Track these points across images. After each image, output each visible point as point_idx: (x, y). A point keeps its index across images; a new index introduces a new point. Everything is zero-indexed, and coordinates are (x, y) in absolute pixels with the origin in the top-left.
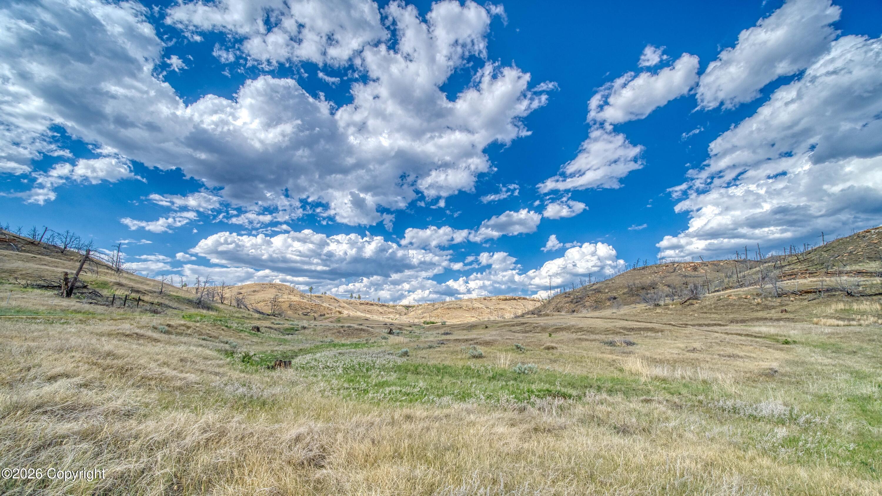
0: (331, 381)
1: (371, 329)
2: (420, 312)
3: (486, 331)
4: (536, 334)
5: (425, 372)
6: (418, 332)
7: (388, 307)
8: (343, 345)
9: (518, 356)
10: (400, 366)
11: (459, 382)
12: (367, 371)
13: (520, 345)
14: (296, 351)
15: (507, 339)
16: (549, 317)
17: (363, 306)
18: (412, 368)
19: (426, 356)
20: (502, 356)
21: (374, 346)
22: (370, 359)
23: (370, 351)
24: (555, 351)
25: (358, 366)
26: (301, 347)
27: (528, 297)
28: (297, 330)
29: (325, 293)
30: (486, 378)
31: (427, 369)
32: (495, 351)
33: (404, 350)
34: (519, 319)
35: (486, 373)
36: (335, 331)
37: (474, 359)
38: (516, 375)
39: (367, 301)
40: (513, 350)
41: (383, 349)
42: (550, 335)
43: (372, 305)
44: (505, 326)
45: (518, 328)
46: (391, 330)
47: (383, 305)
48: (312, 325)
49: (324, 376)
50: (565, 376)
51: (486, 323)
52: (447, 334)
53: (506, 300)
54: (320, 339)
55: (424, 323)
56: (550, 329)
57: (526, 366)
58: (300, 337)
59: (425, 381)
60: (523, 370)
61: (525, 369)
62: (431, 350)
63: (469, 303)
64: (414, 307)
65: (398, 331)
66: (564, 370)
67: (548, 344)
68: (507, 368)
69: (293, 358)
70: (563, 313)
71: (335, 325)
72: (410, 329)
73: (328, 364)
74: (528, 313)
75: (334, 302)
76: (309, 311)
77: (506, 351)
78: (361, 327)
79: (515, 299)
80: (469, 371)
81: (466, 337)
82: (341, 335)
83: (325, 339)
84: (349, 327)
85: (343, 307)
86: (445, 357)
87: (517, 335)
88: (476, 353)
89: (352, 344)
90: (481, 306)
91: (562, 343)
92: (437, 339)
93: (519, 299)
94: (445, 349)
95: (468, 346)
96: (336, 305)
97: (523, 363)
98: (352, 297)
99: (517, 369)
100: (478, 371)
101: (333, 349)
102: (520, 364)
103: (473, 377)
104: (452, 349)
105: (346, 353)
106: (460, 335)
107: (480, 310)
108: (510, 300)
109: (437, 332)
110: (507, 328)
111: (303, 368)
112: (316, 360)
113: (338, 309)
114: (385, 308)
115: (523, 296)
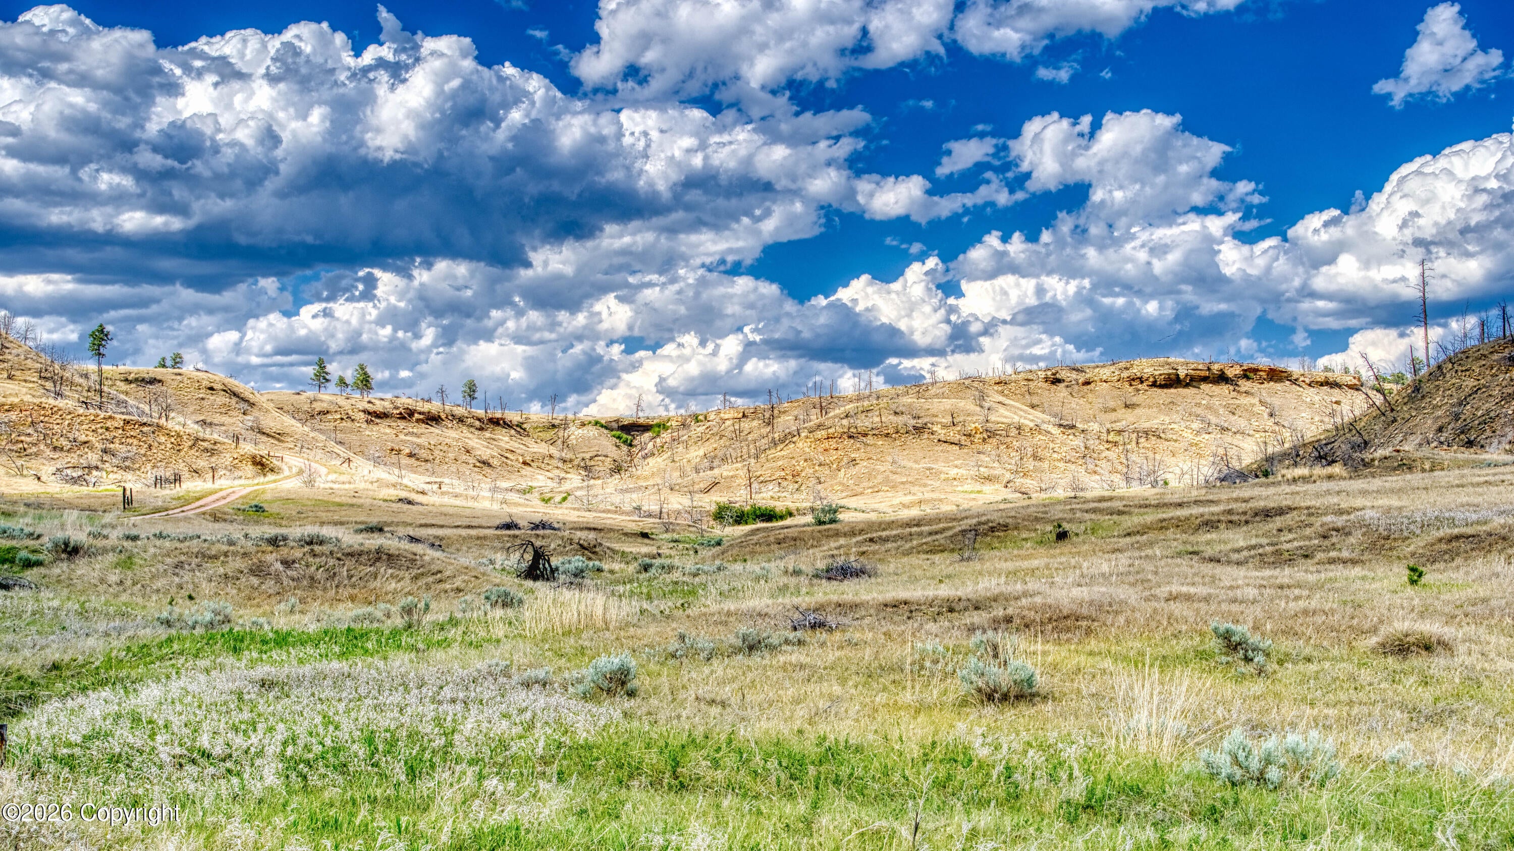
0: (216, 827)
1: (431, 553)
2: (696, 453)
3: (1062, 554)
4: (1338, 571)
5: (719, 775)
6: (690, 564)
7: (520, 429)
8: (282, 640)
9: (1229, 689)
10: (589, 747)
11: (905, 832)
12: (413, 773)
13: (1241, 630)
14: (33, 673)
15: (1172, 598)
16: (1415, 478)
17: (384, 429)
18: (652, 757)
19: (726, 691)
20: (1142, 693)
21: (445, 644)
22: (430, 710)
23: (428, 671)
24: (1437, 663)
25: (361, 751)
26: (53, 655)
27: (1294, 367)
28: (28, 564)
29: (177, 361)
30: (1048, 807)
31: (730, 761)
32: (1107, 664)
33: (610, 661)
34: (1245, 491)
35: (1053, 778)
36: (238, 563)
37: (990, 710)
38: (1217, 792)
39: (405, 401)
40: (1202, 655)
41: (495, 657)
42: (1416, 575)
43: (432, 419)
44: (1162, 526)
45: (1238, 538)
46: (539, 555)
47: (495, 422)
48: (114, 536)
49: (184, 801)
50: (1490, 795)
51: (1057, 513)
52: (845, 573)
53: (1173, 382)
54: (156, 607)
55: (720, 515)
56: (1416, 545)
57: (1271, 743)
58: (50, 600)
59: (720, 822)
60: (1255, 765)
61: (1268, 761)
62: (756, 659)
63: (967, 404)
64: (662, 426)
65: (578, 561)
66: (1488, 766)
67: (1402, 625)
68: (1165, 758)
69: (15, 714)
70: (1493, 454)
71: (236, 531)
72: (643, 548)
73: (204, 741)
74: (1294, 456)
75: (226, 410)
76: (93, 458)
77: (1165, 662)
78: (374, 542)
79: (1221, 378)
80: (961, 774)
81: (945, 591)
82: (270, 585)
83: (186, 610)
84: (310, 542)
85: (278, 436)
86: (834, 700)
87: (1228, 574)
88: (1003, 678)
89: (329, 635)
90: (1029, 418)
91: (1478, 620)
92: (788, 600)
93: (1248, 374)
94: (832, 656)
95: (955, 638)
96: (236, 422)
97: (1257, 729)
98: (322, 378)
99: (1223, 761)
100: (1009, 771)
101: (229, 660)
102: (1237, 735)
103: (983, 804)
104: (868, 653)
105: (299, 681)
106: (914, 580)
107: (1028, 443)
108: (1193, 381)
109: (790, 562)
110: (1176, 539)
111: (70, 762)
112: (136, 720)
113: (248, 448)
114: (504, 438)
115: (1264, 362)
